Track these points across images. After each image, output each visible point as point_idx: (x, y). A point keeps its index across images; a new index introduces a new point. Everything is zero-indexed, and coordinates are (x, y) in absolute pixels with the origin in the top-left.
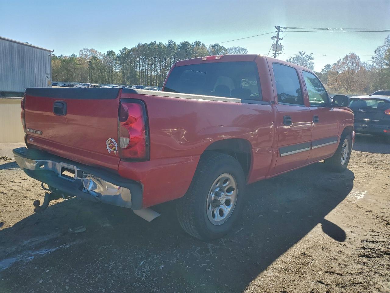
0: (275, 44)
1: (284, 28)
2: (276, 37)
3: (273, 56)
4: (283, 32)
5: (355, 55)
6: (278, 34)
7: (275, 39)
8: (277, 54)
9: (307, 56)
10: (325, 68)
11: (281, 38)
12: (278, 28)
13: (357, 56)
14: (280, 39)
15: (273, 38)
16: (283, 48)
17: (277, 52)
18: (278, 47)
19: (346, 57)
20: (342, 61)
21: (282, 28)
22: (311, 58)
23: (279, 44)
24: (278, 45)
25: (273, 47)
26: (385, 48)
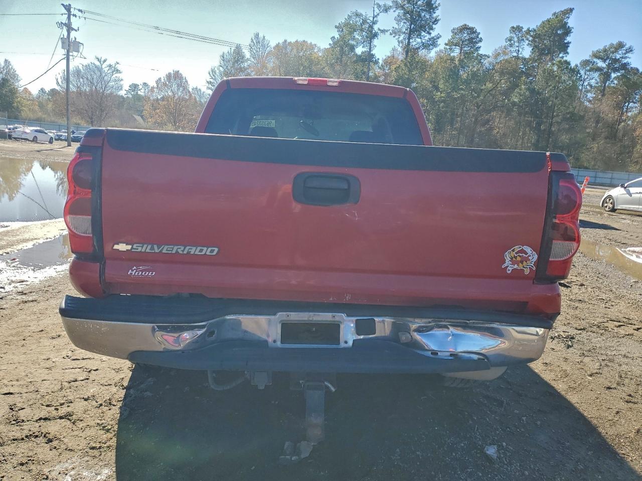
0: (65, 37)
1: (80, 10)
2: (65, 24)
3: (64, 59)
4: (78, 17)
5: (181, 74)
6: (69, 18)
7: (65, 29)
8: (71, 57)
9: (110, 66)
10: (130, 88)
11: (76, 28)
12: (68, 8)
13: (184, 76)
14: (73, 29)
15: (61, 25)
16: (81, 47)
17: (71, 54)
18: (72, 44)
19: (169, 76)
20: (163, 81)
21: (76, 10)
22: (117, 70)
23: (73, 39)
24: (71, 39)
25: (63, 43)
26: (221, 69)
